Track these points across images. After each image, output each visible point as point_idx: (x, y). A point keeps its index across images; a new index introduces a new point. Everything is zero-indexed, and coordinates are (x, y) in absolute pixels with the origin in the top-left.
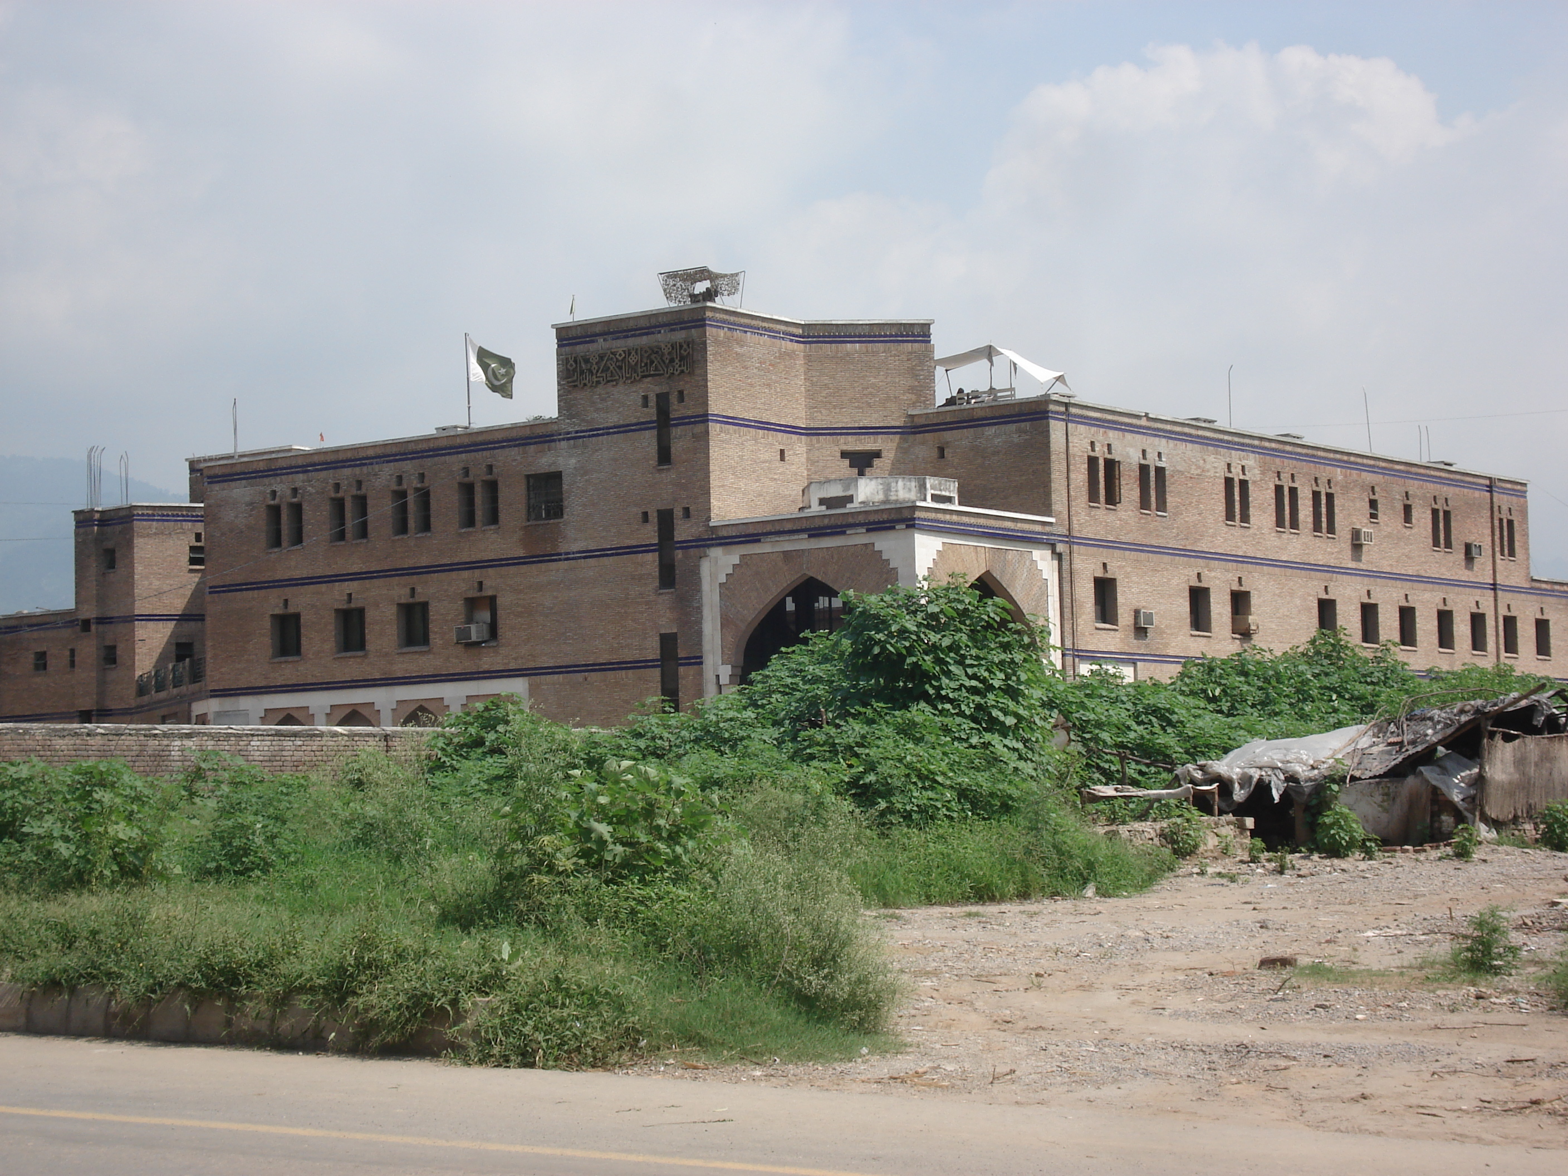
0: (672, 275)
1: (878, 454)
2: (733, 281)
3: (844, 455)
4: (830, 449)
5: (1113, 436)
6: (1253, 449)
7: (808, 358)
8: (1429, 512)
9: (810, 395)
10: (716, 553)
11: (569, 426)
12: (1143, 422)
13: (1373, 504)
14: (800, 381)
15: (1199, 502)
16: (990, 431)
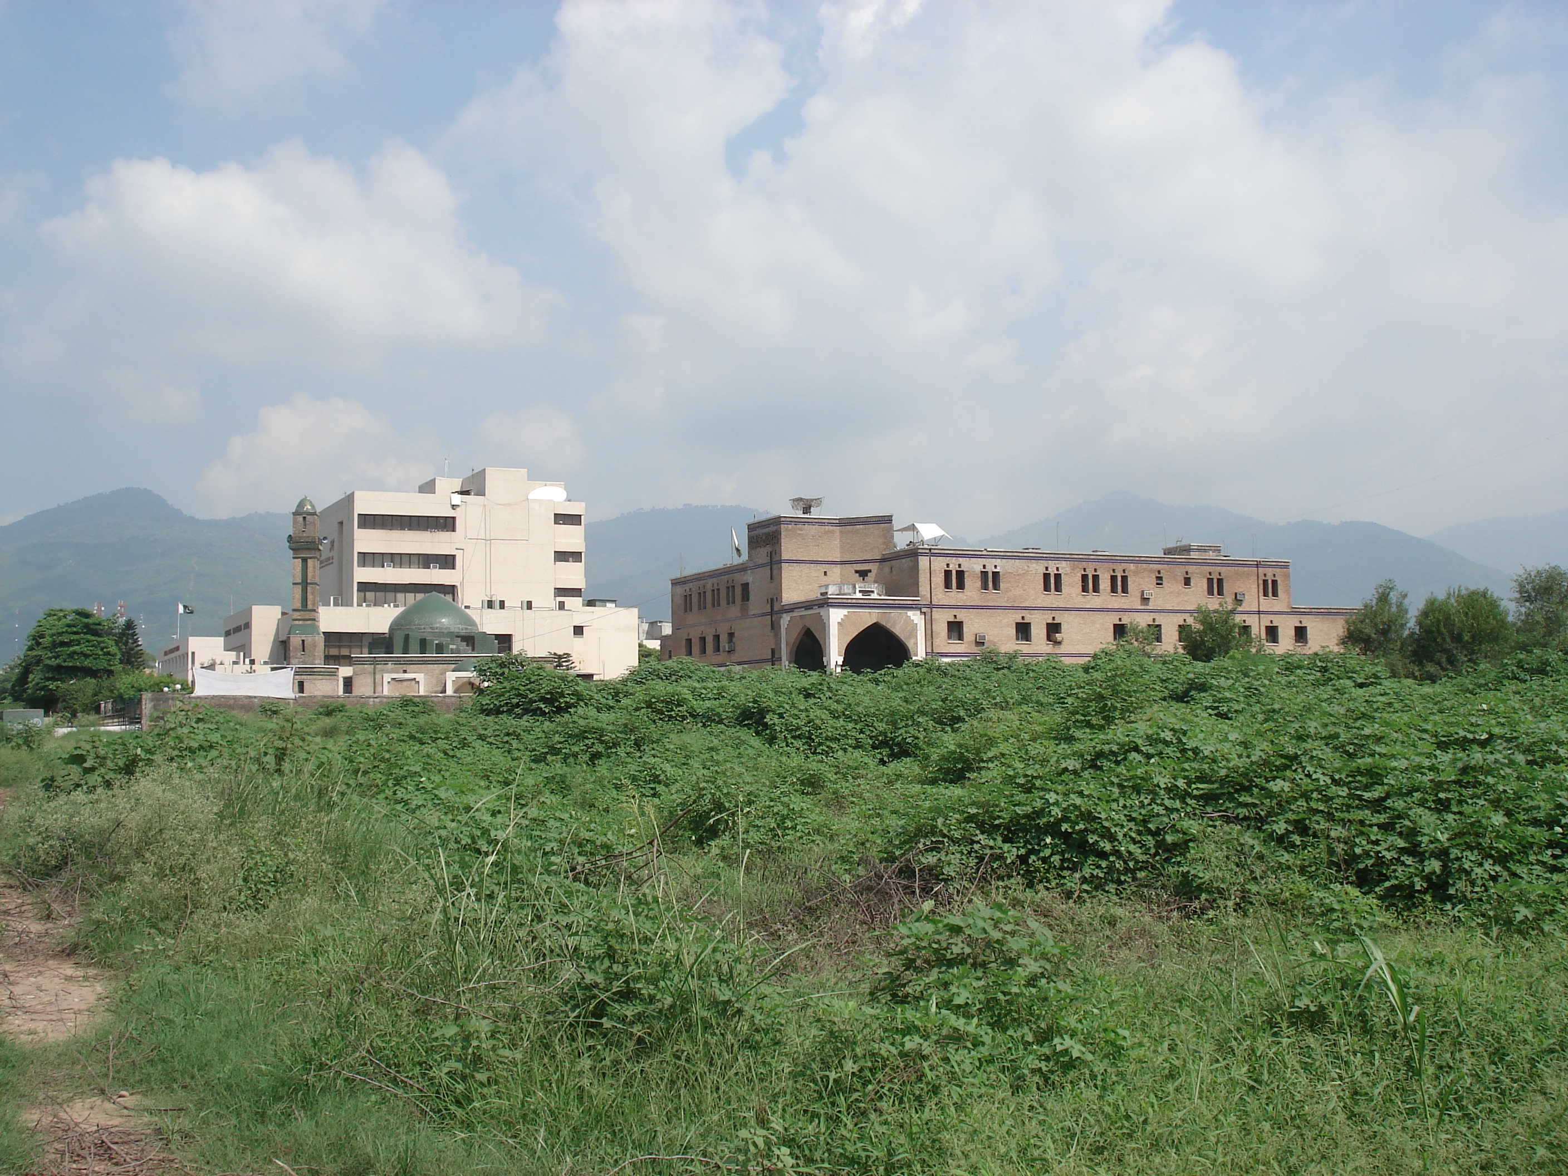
0: (794, 500)
1: (870, 571)
2: (818, 501)
3: (856, 572)
4: (851, 569)
5: (961, 560)
6: (1065, 559)
7: (841, 532)
8: (1205, 581)
9: (842, 547)
10: (784, 615)
11: (751, 564)
12: (984, 553)
13: (1159, 578)
14: (837, 542)
15: (1024, 585)
16: (904, 561)
